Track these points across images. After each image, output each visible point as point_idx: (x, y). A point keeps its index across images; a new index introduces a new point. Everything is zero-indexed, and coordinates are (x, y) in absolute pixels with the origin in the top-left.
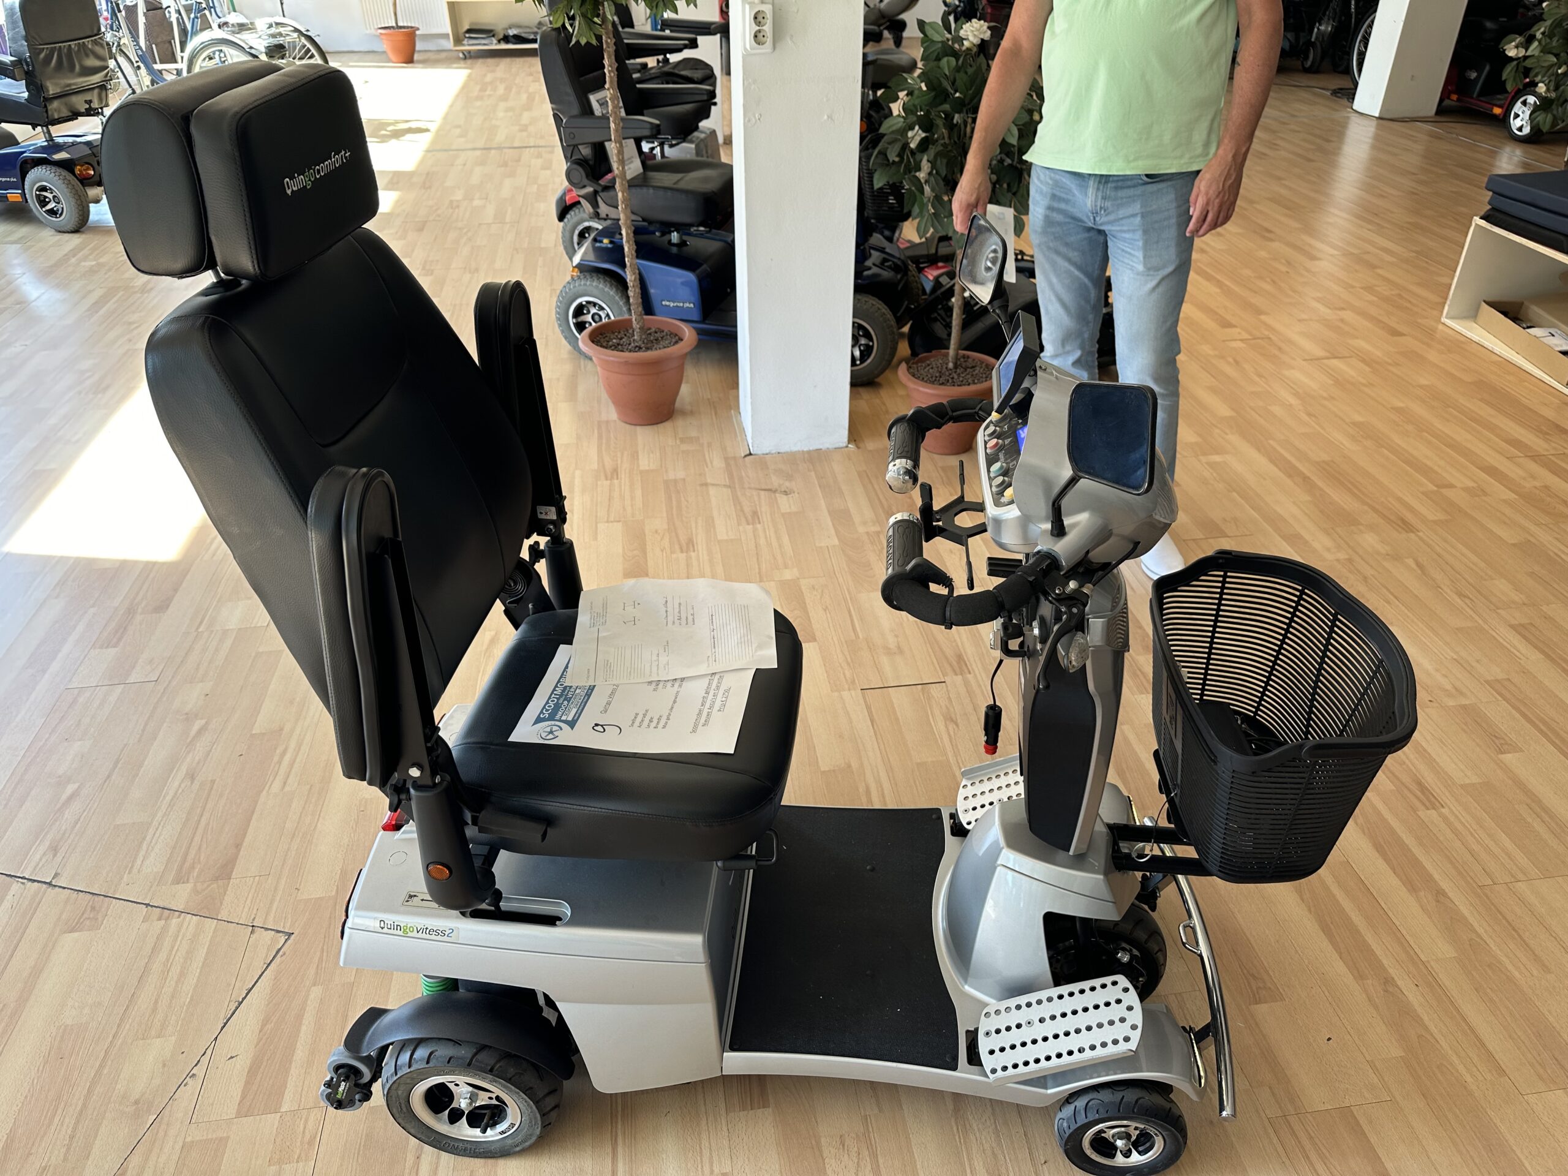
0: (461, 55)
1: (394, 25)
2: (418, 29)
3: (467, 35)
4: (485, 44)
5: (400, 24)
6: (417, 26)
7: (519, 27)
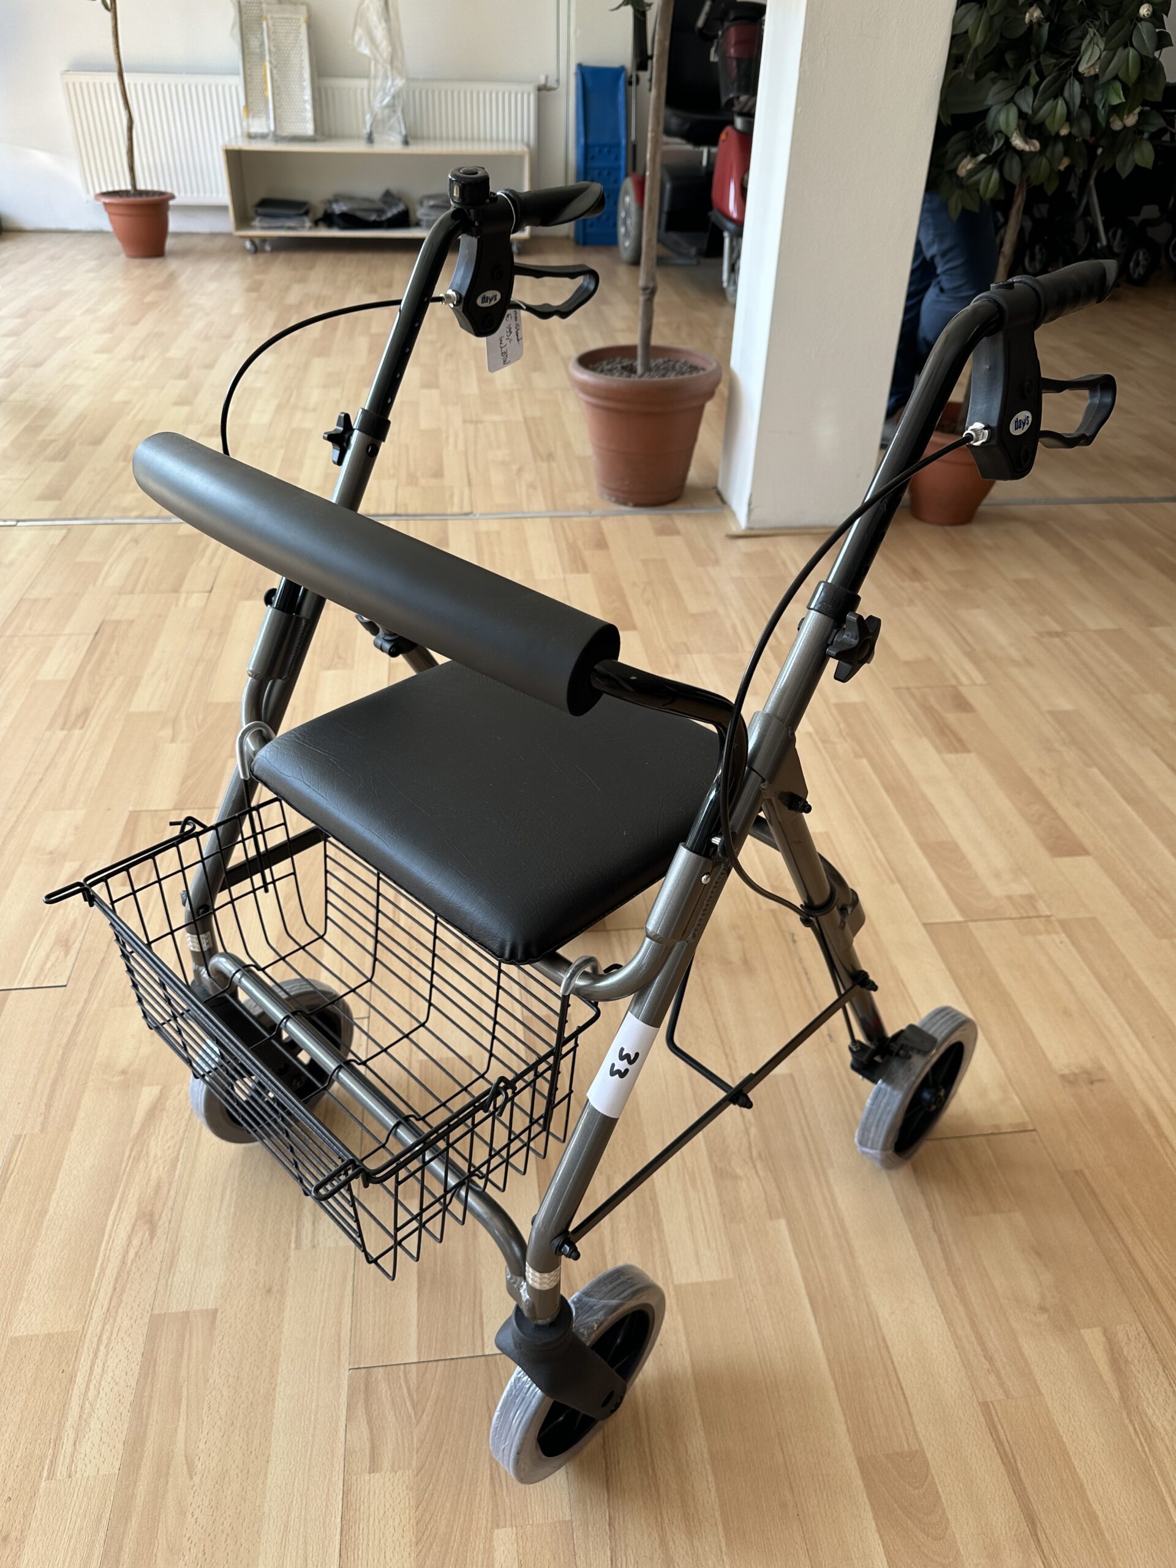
0: (248, 244)
1: (129, 187)
2: (172, 197)
3: (260, 210)
4: (290, 228)
5: (141, 186)
6: (169, 190)
7: (350, 198)
